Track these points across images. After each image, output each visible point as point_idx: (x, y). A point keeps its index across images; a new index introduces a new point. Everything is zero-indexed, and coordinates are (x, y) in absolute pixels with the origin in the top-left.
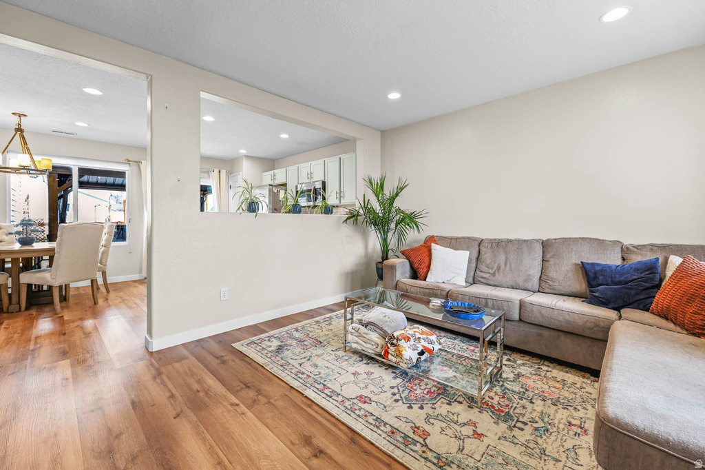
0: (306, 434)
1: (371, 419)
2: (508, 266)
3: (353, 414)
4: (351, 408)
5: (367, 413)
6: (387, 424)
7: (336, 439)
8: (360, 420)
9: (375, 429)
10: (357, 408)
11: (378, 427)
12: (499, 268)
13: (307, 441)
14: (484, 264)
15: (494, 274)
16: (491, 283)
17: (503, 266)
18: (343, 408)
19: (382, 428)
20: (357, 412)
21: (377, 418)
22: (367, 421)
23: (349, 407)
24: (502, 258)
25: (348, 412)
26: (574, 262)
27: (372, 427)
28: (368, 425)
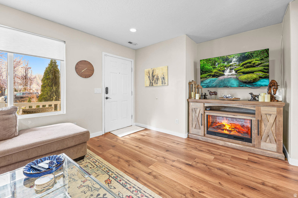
0: (157, 179)
1: (128, 186)
3: (137, 188)
4: (137, 192)
5: (130, 189)
6: (121, 184)
7: (144, 178)
8: (133, 185)
9: (128, 182)
10: (134, 193)
11: (126, 182)
13: (155, 177)
18: (142, 191)
19: (124, 182)
20: (134, 189)
21: (125, 187)
22: (130, 185)
23: (139, 192)
25: (139, 189)
27: (129, 182)
28: (130, 183)
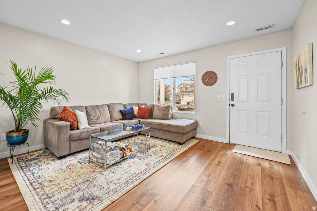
2: (102, 115)
12: (99, 117)
14: (92, 116)
15: (97, 119)
16: (98, 123)
17: (100, 116)
24: (98, 113)
26: (118, 110)
